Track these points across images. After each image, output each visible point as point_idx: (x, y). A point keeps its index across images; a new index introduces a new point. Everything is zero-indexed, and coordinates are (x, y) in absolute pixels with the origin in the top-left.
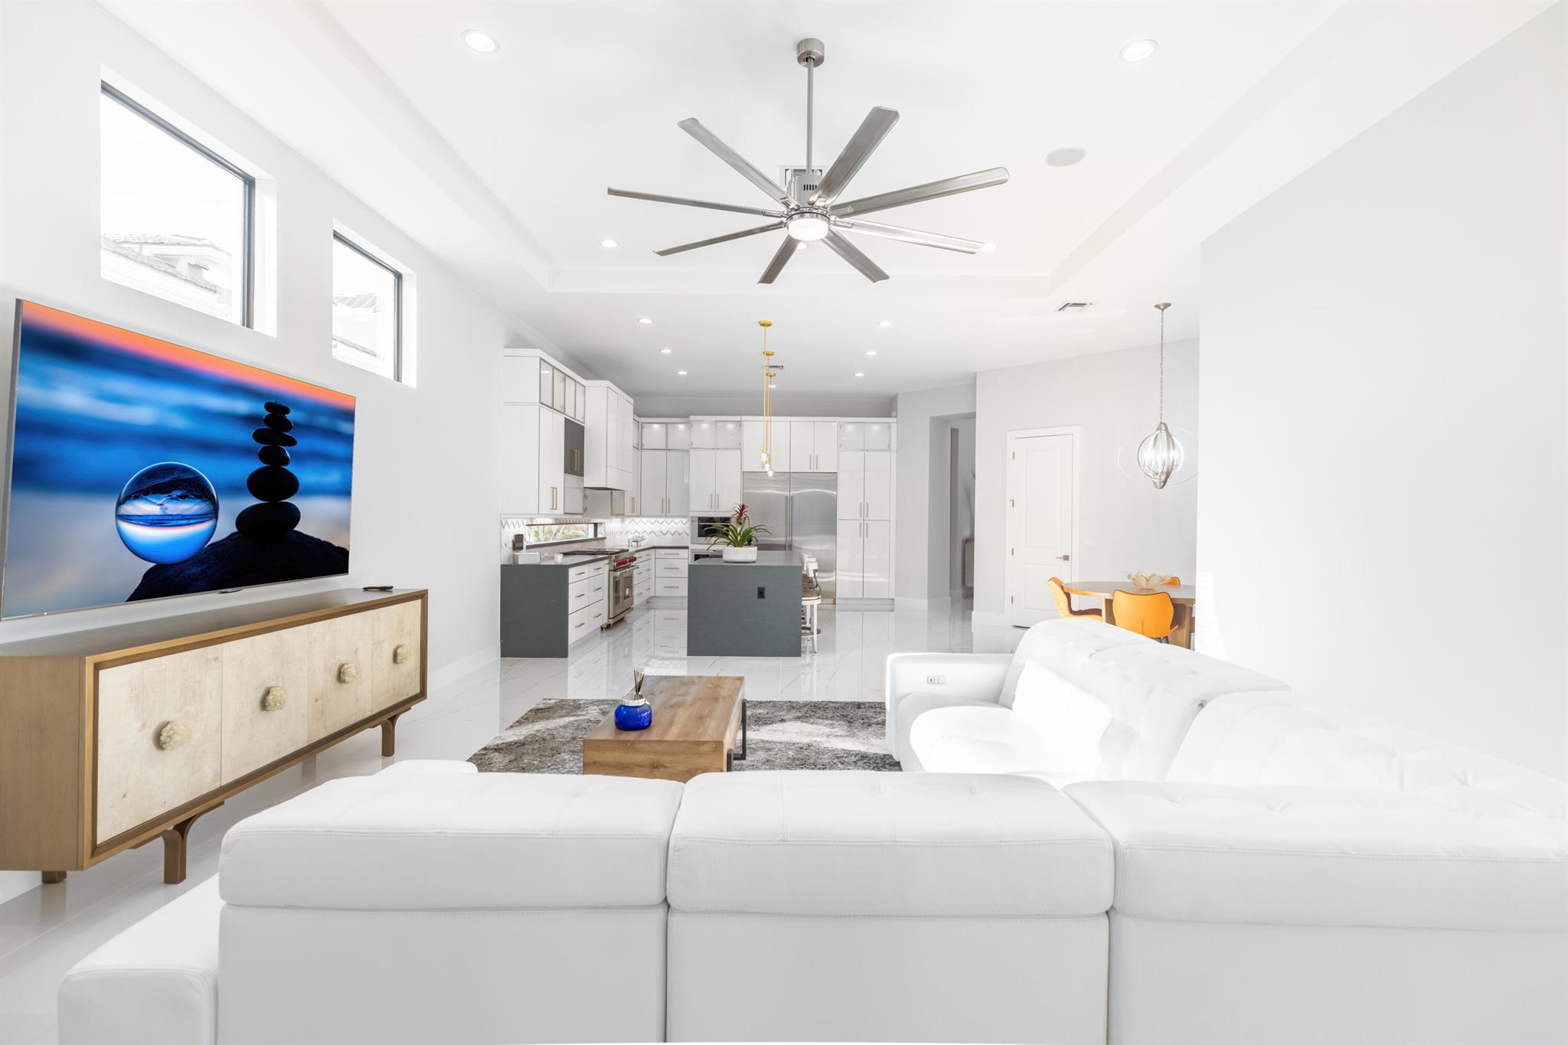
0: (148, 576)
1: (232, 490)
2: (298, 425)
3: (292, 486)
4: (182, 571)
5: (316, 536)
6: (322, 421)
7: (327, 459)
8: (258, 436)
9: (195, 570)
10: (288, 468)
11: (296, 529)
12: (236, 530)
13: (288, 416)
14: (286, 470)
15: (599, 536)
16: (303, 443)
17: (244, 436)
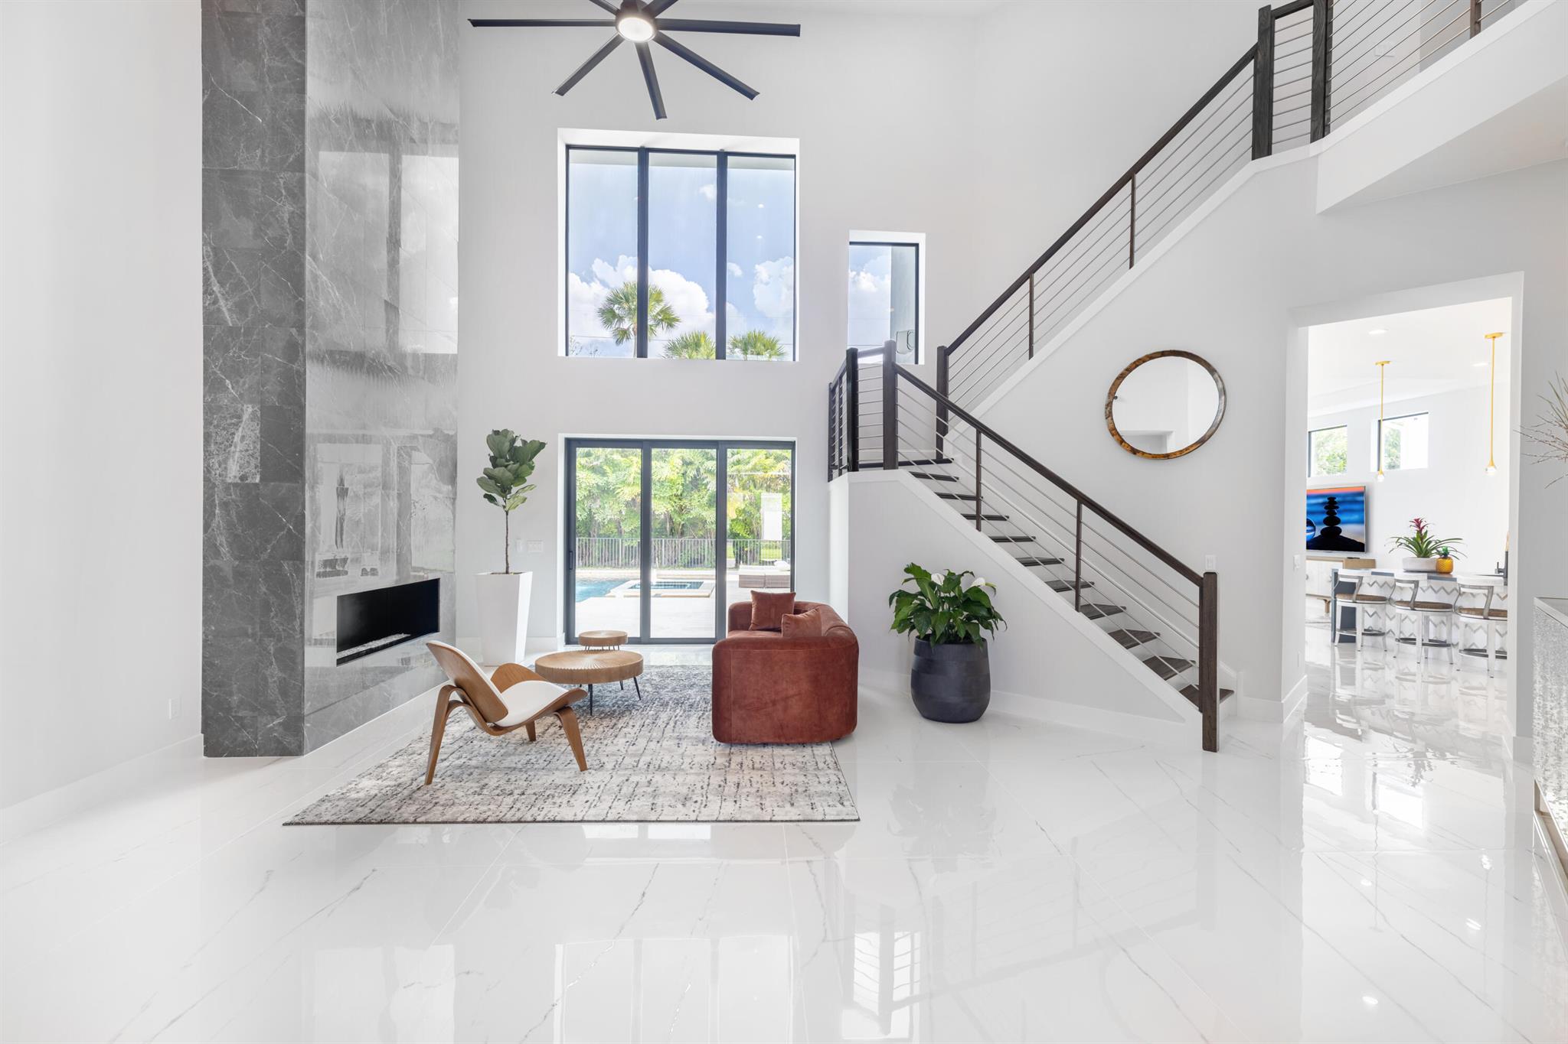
1: (1319, 523)
2: (1341, 502)
3: (1338, 521)
6: (1349, 499)
7: (1352, 511)
8: (1326, 508)
9: (1311, 544)
10: (1337, 516)
11: (1340, 534)
16: (1341, 507)
17: (1322, 508)
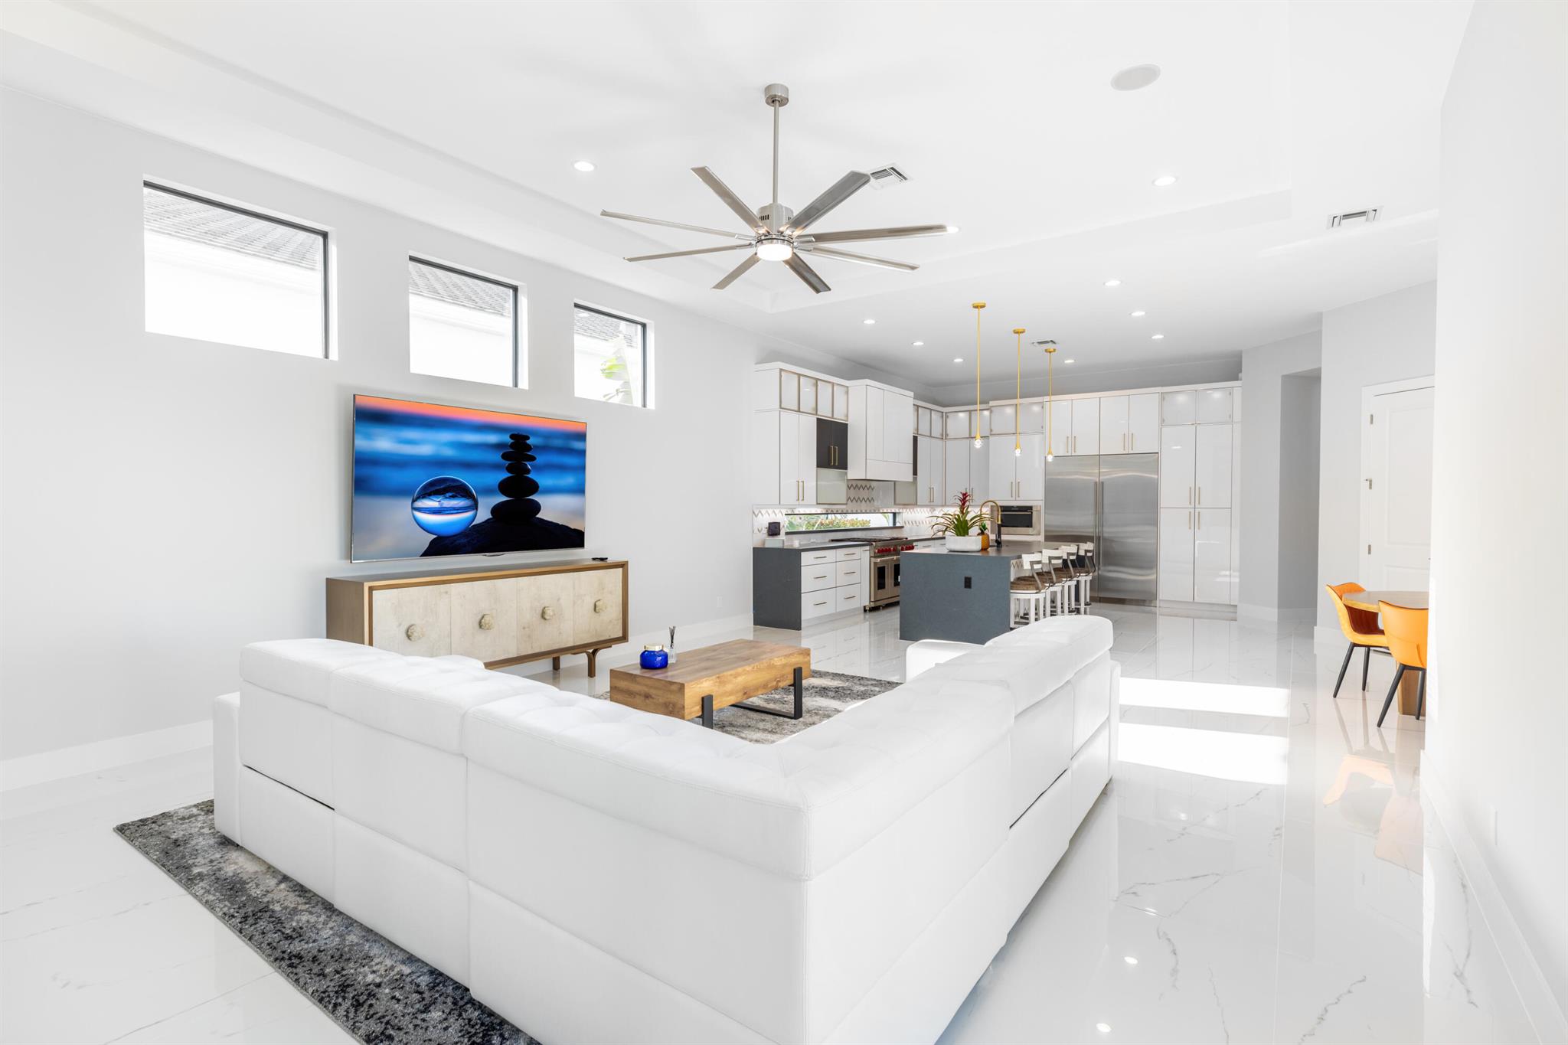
0: (432, 542)
1: (487, 491)
2: (537, 447)
3: (534, 488)
4: (455, 541)
5: (554, 521)
6: (557, 443)
7: (562, 468)
8: (505, 456)
9: (463, 541)
10: (530, 476)
11: (537, 516)
12: (491, 517)
13: (528, 442)
14: (528, 477)
15: (898, 525)
16: (541, 459)
17: (496, 457)
